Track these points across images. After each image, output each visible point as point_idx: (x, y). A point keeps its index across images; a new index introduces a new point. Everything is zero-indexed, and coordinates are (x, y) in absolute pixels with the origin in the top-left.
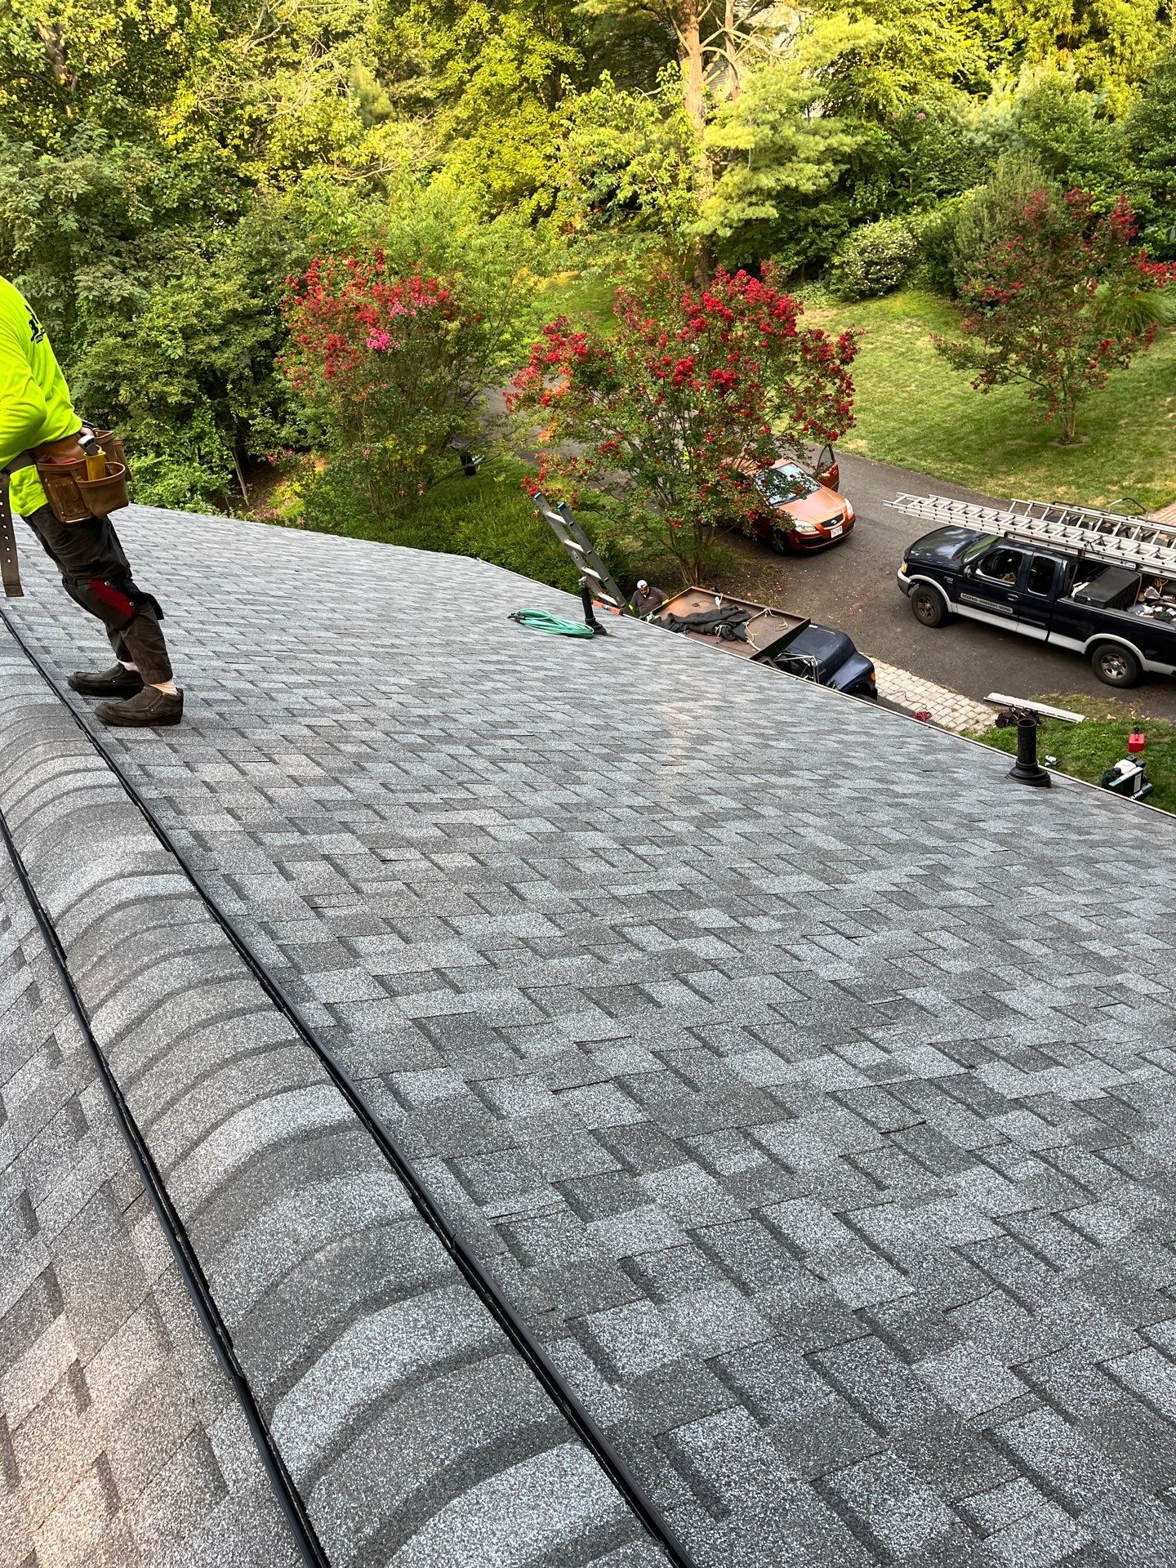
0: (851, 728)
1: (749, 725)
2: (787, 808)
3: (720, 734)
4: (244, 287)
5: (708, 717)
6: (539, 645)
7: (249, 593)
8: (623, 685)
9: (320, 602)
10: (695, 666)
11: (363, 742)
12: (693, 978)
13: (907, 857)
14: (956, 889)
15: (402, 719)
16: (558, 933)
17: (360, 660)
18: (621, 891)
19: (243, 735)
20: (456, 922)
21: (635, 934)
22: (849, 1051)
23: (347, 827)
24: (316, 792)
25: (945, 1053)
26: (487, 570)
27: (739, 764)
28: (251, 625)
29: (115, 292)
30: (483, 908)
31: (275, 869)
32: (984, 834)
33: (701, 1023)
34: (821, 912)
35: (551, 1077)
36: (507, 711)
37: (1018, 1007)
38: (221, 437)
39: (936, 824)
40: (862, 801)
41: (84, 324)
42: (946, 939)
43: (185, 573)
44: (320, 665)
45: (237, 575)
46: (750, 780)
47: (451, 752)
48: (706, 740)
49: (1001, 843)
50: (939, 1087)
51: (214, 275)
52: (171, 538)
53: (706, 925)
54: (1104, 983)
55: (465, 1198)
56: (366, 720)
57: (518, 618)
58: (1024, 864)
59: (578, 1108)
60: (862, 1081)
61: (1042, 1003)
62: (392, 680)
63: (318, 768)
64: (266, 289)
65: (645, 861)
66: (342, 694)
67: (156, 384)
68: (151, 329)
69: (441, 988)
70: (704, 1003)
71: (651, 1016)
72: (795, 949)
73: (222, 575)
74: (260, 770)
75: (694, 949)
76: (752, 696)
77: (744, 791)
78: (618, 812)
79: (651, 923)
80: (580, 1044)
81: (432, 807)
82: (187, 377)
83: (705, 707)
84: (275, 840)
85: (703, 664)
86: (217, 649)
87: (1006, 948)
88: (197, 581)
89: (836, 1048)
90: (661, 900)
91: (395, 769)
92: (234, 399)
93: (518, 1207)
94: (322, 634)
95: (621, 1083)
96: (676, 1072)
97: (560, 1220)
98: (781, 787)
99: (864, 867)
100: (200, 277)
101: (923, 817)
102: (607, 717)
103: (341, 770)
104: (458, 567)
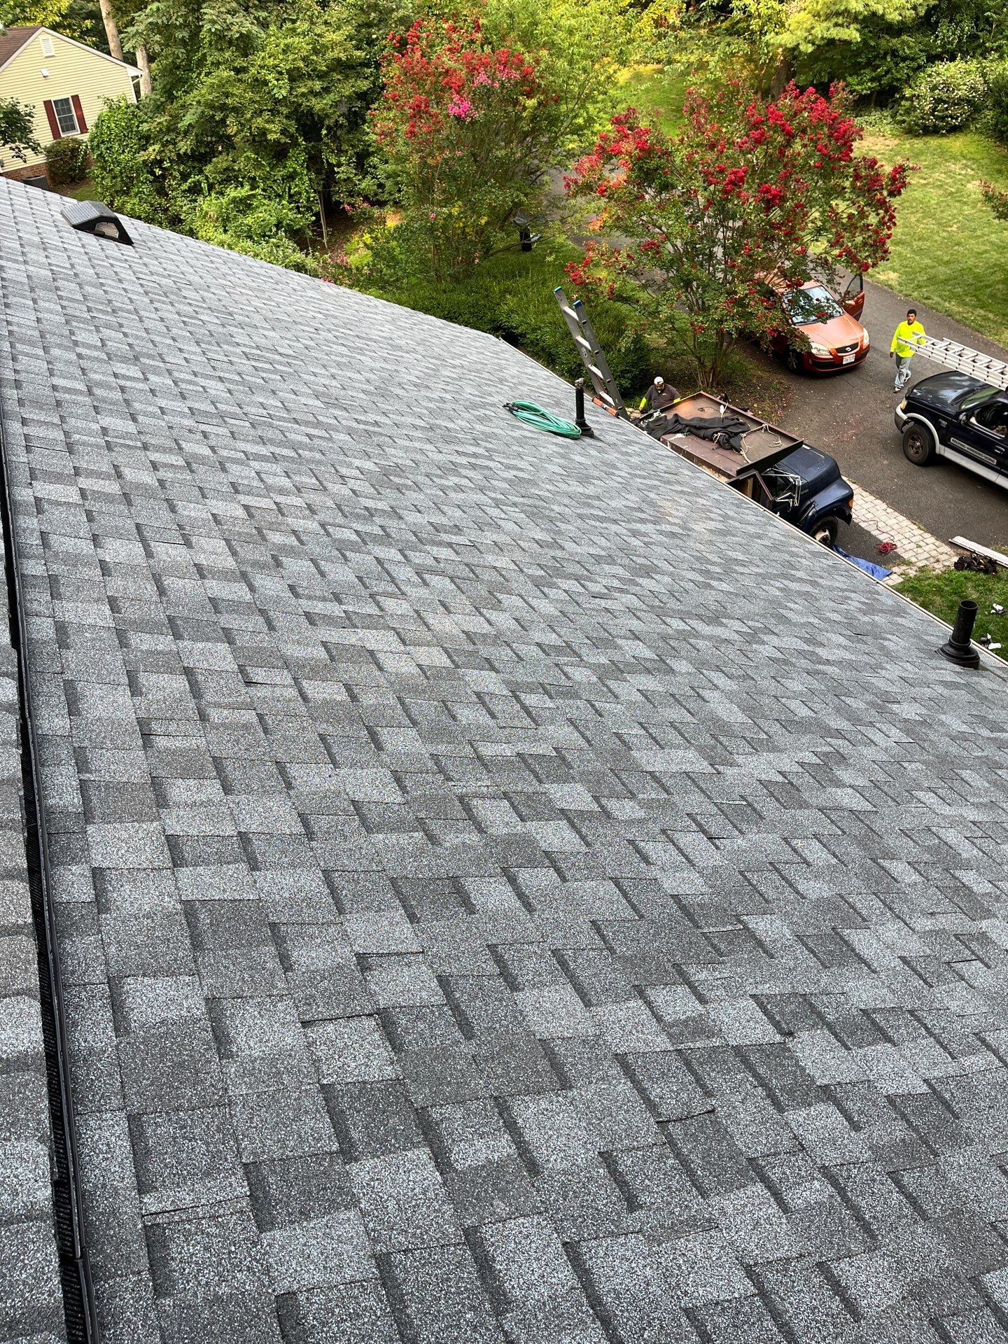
0: (799, 574)
1: (697, 559)
2: (701, 665)
3: (665, 566)
4: (350, 37)
5: (661, 544)
6: (521, 441)
7: (258, 347)
8: (589, 497)
9: (324, 366)
10: (669, 482)
11: (294, 532)
12: (524, 876)
13: (805, 739)
14: (844, 786)
15: (346, 509)
16: (399, 799)
17: (335, 436)
18: (488, 750)
19: (173, 509)
20: (294, 770)
21: (483, 809)
22: (659, 996)
23: (228, 636)
24: (215, 588)
25: (766, 1012)
26: (503, 351)
27: (673, 604)
28: (243, 383)
29: (235, 28)
30: (330, 755)
31: (125, 680)
32: (894, 720)
33: (510, 940)
34: (694, 801)
35: (309, 1001)
36: (458, 513)
37: (867, 953)
38: (310, 179)
39: (848, 701)
40: (782, 664)
41: (204, 55)
42: (816, 854)
43: (202, 317)
44: (292, 436)
45: (256, 327)
46: (677, 624)
47: (381, 555)
48: (648, 571)
49: (908, 732)
50: (745, 1061)
51: (326, 23)
52: (209, 278)
53: (564, 805)
54: (966, 930)
55: (130, 1180)
56: (309, 507)
57: (512, 408)
58: (924, 762)
59: (322, 1051)
60: (662, 1042)
61: (893, 951)
62: (357, 463)
63: (230, 558)
64: (371, 43)
65: (529, 714)
66: (299, 473)
67: (259, 120)
68: (262, 67)
69: (236, 861)
70: (523, 914)
71: (457, 926)
72: (648, 847)
73: (241, 325)
74: (168, 553)
75: (538, 837)
76: (712, 525)
77: (664, 638)
78: (523, 650)
79: (506, 796)
80: (362, 959)
81: (329, 620)
82: (287, 117)
83: (661, 532)
84: (142, 642)
85: (679, 483)
86: (196, 405)
87: (875, 871)
88: (212, 328)
89: (649, 992)
90: (528, 766)
91: (313, 569)
92: (327, 144)
93: (188, 1200)
94: (310, 402)
95: (385, 1020)
96: (456, 1008)
97: (231, 1225)
98: (704, 638)
99: (756, 747)
100: (312, 23)
101: (838, 691)
102: (559, 533)
103: (255, 564)
104: (478, 344)
